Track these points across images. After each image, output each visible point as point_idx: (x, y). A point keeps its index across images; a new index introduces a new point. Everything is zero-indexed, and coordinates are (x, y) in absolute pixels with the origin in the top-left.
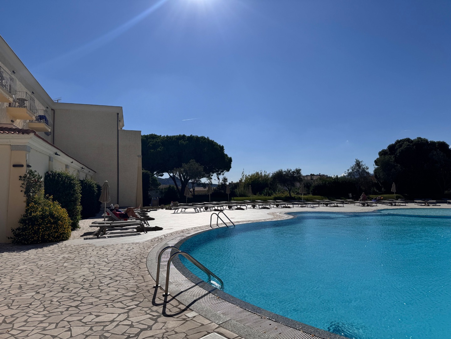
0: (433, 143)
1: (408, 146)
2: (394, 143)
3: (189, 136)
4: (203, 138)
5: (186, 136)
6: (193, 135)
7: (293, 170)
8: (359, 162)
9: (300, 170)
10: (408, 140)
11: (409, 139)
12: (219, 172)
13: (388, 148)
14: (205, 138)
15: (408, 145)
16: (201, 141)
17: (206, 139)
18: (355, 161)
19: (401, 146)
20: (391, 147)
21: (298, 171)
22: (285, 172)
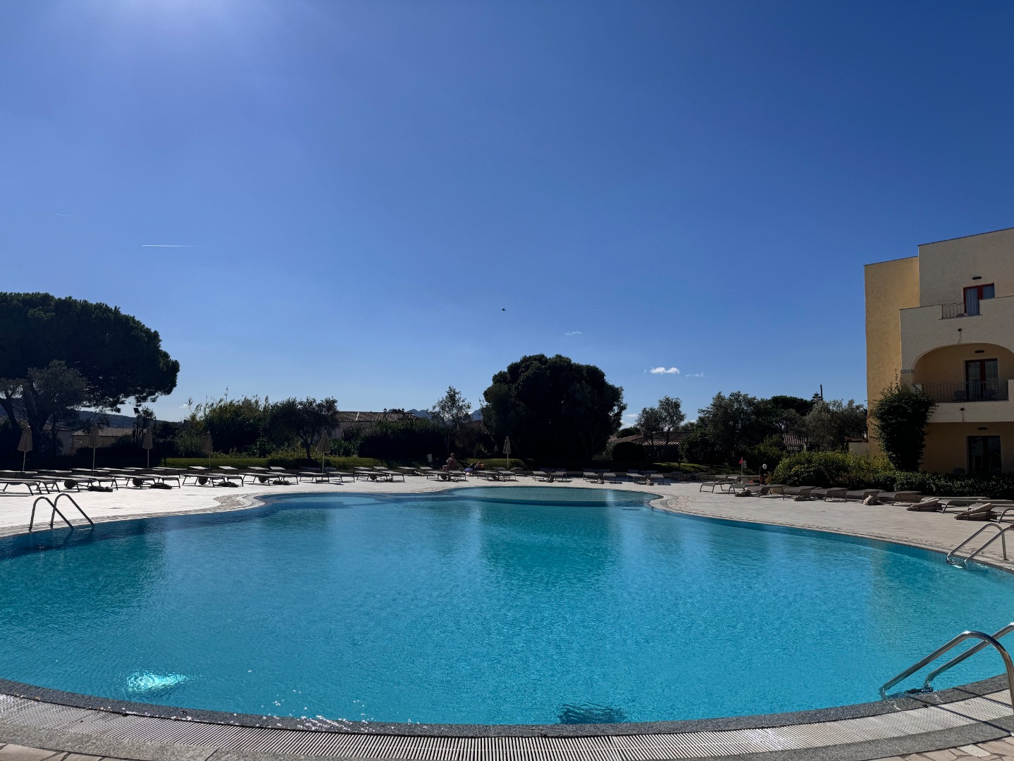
0: (578, 368)
1: (537, 369)
2: (518, 360)
3: (63, 298)
4: (101, 308)
5: (53, 297)
6: (74, 298)
7: (318, 402)
8: (454, 392)
9: (334, 402)
10: (541, 359)
11: (543, 356)
12: (145, 394)
13: (509, 370)
14: (107, 309)
15: (539, 368)
16: (94, 316)
17: (110, 310)
18: (448, 390)
19: (527, 368)
20: (514, 369)
21: (330, 404)
22: (301, 403)
